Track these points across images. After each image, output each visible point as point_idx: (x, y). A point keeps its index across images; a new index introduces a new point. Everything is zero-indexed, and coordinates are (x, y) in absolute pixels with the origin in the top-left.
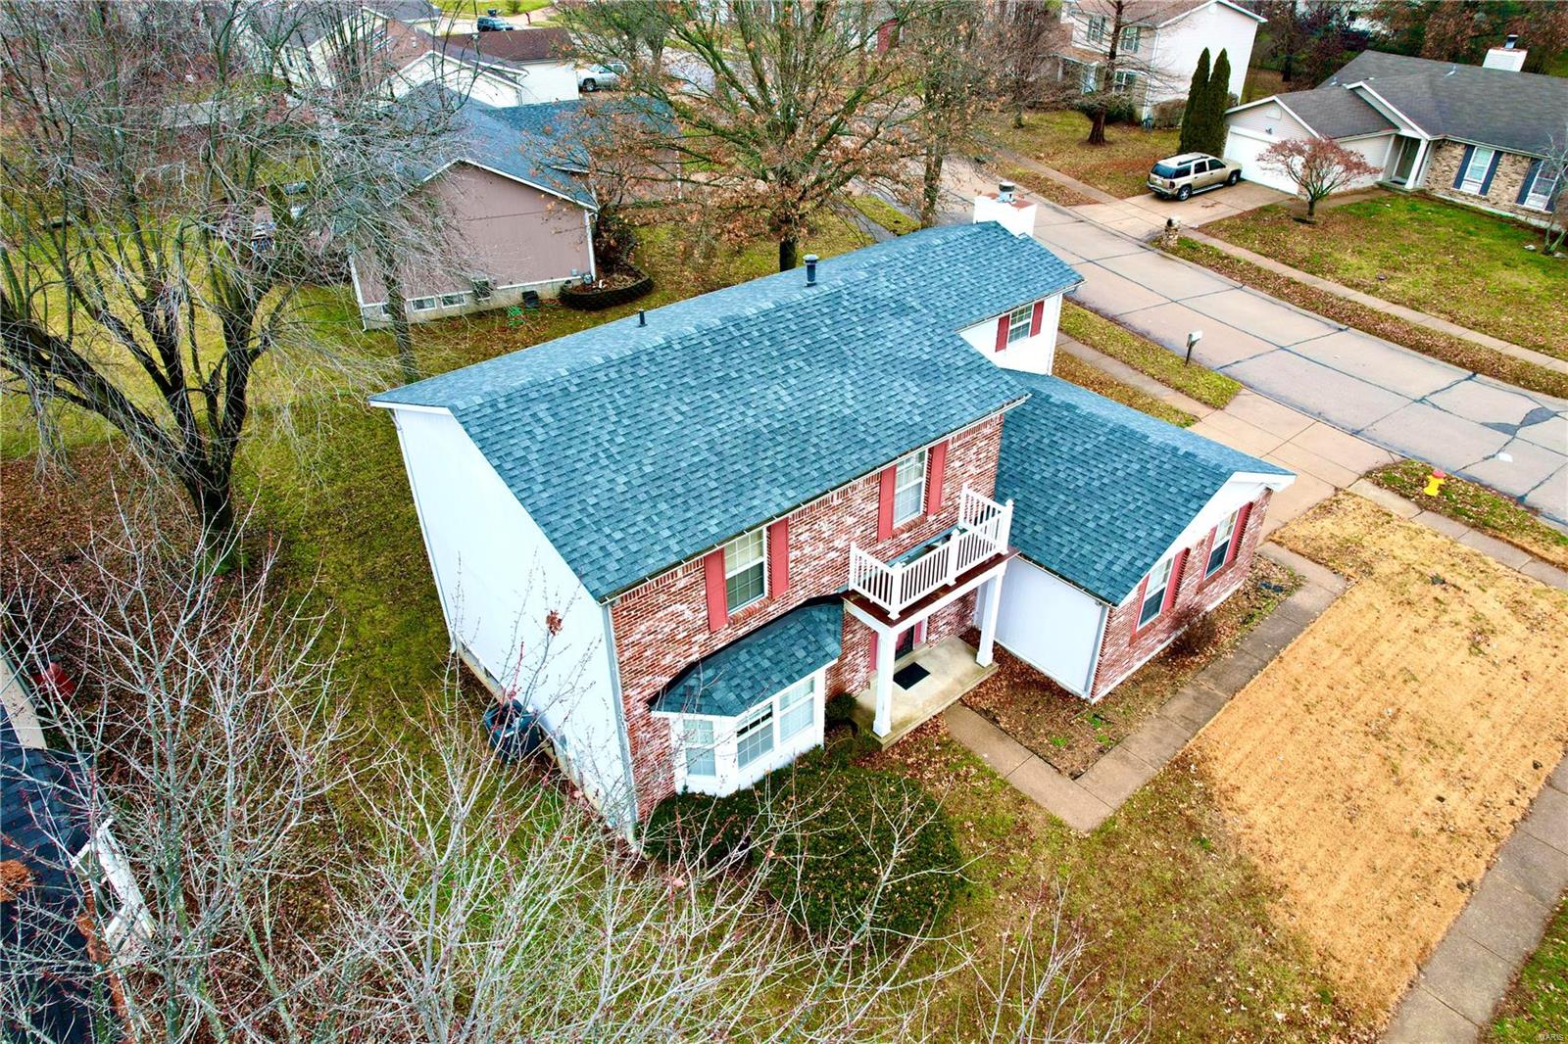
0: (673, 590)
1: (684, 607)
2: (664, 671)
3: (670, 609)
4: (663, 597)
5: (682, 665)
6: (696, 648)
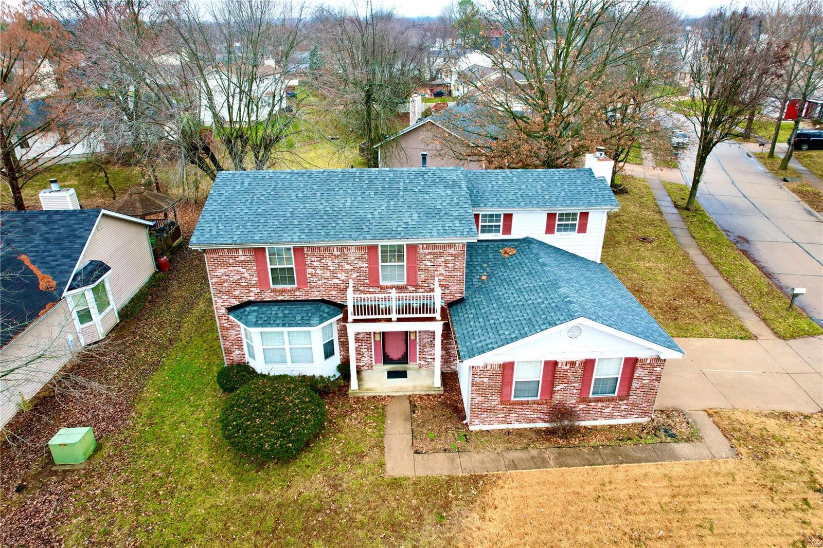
0: (237, 259)
1: (244, 270)
2: (236, 297)
3: (236, 268)
4: (231, 261)
5: (245, 299)
6: (252, 294)
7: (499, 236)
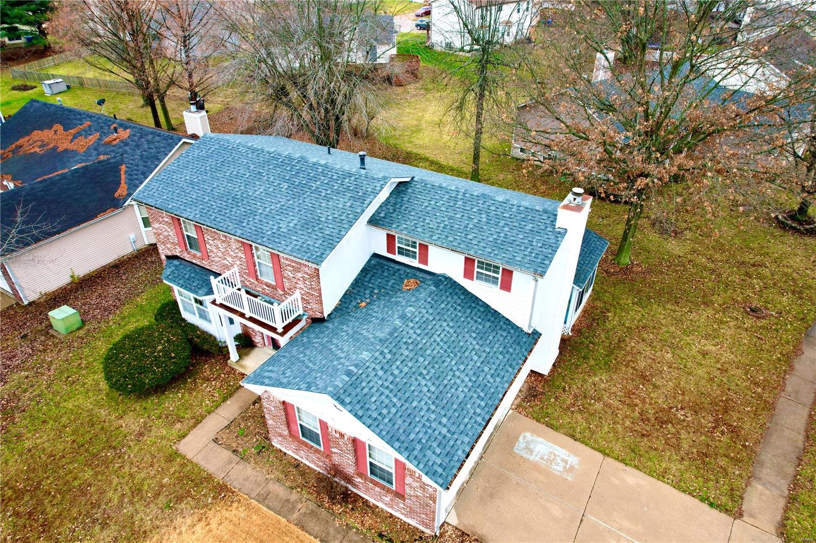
0: (164, 219)
3: (164, 226)
5: (174, 253)
7: (415, 263)
